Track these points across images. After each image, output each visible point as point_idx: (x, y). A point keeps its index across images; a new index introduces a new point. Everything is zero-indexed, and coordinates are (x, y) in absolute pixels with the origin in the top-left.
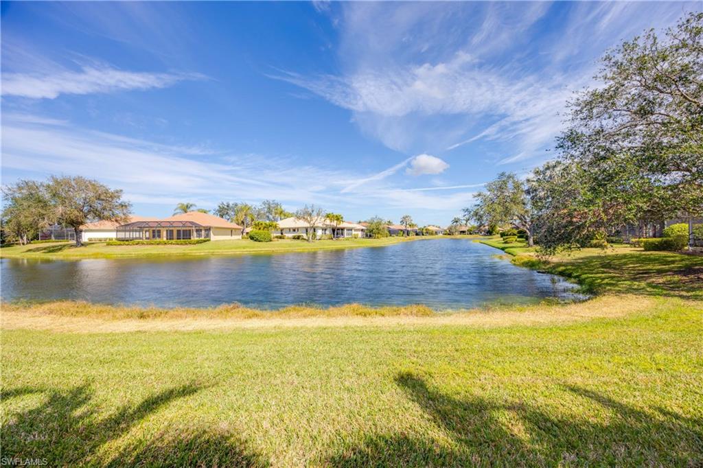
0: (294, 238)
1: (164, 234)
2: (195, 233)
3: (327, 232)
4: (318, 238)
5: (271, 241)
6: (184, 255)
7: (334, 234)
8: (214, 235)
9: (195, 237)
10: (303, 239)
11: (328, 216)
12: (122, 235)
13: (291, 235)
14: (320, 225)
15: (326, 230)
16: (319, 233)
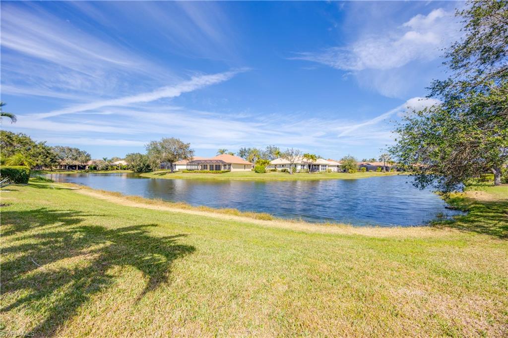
0: (282, 171)
1: (208, 167)
2: (223, 167)
3: (305, 167)
4: (298, 171)
5: (265, 172)
6: (214, 179)
7: (310, 169)
8: (233, 168)
9: (222, 170)
10: (287, 172)
11: (305, 156)
12: (189, 167)
13: (280, 169)
14: (300, 162)
15: (304, 166)
16: (299, 168)
